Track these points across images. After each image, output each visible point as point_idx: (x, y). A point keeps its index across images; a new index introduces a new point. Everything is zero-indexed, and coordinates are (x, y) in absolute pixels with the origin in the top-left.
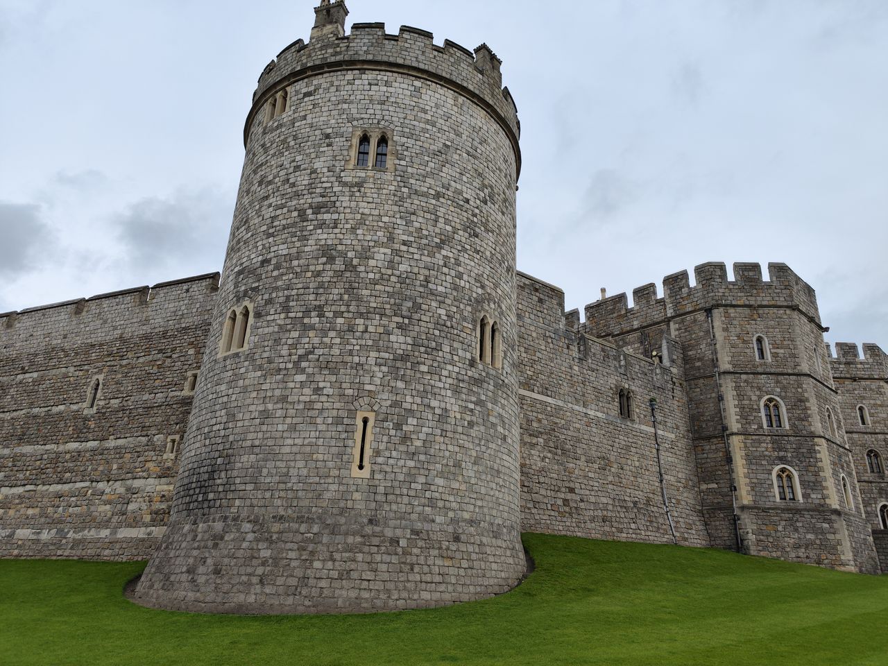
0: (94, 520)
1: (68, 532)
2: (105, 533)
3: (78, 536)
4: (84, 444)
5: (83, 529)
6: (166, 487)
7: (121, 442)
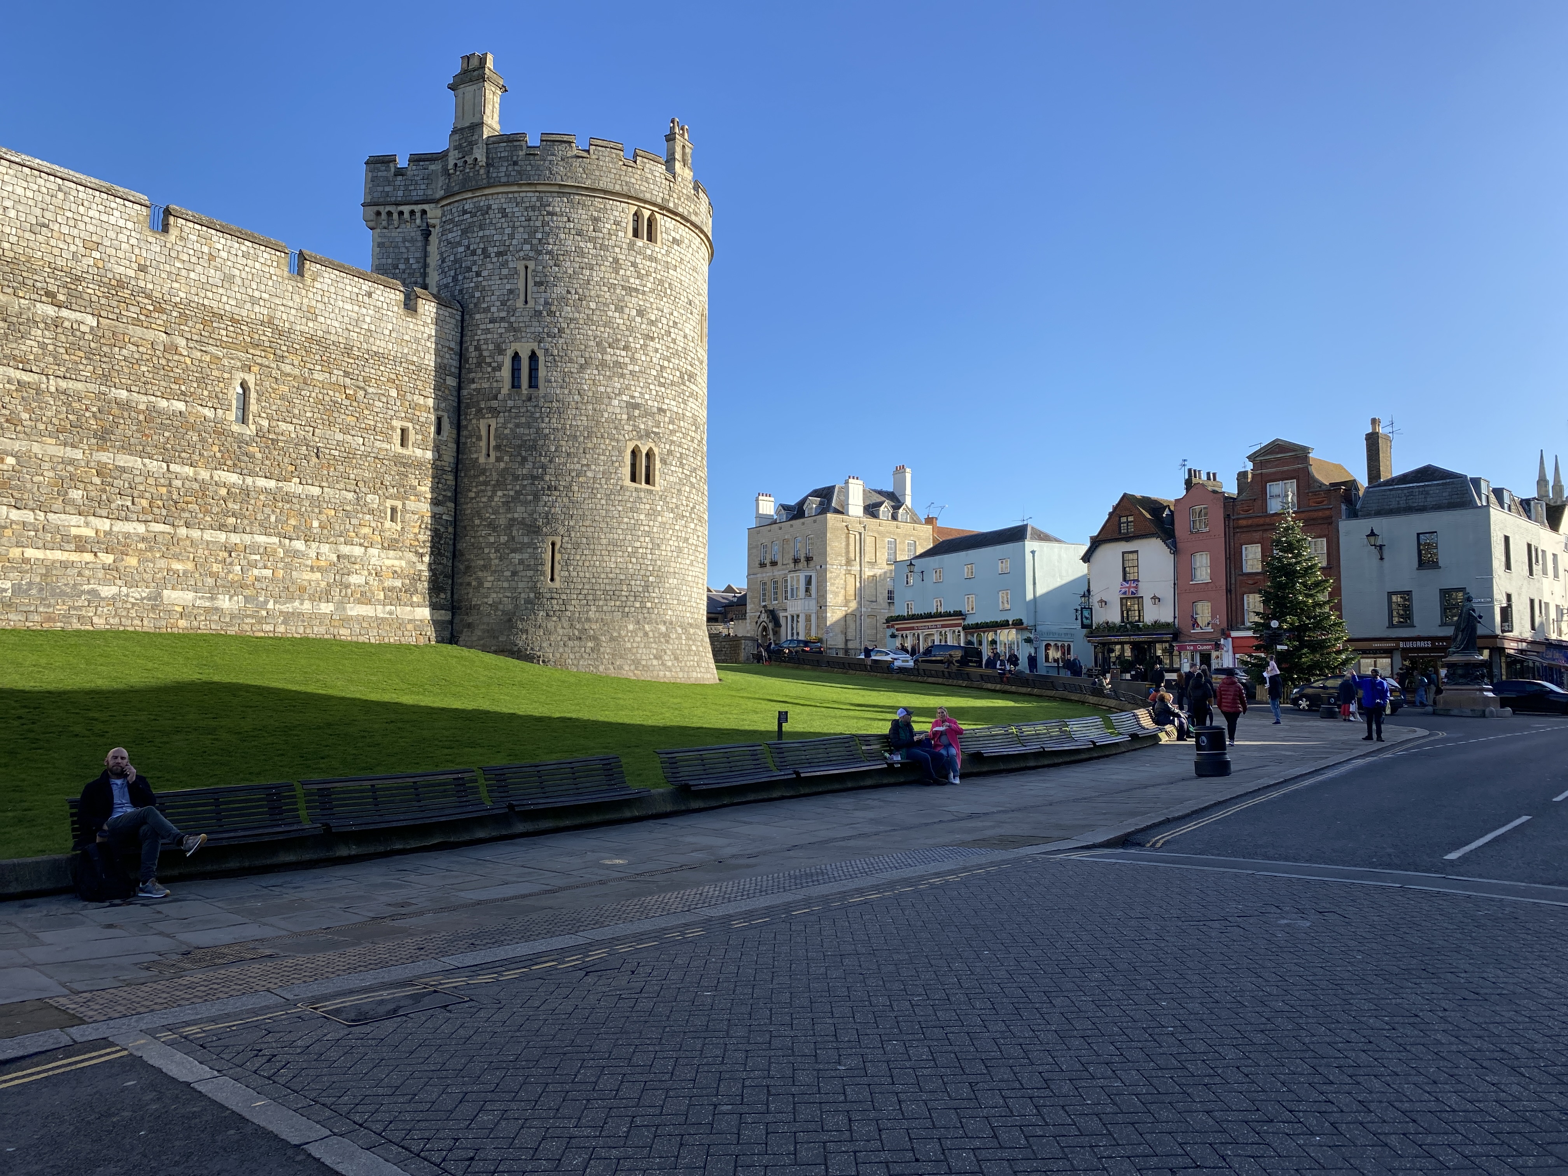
0: (302, 589)
1: (266, 602)
2: (326, 608)
3: (288, 608)
4: (249, 480)
5: (292, 599)
6: (396, 563)
7: (316, 491)
